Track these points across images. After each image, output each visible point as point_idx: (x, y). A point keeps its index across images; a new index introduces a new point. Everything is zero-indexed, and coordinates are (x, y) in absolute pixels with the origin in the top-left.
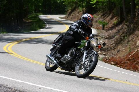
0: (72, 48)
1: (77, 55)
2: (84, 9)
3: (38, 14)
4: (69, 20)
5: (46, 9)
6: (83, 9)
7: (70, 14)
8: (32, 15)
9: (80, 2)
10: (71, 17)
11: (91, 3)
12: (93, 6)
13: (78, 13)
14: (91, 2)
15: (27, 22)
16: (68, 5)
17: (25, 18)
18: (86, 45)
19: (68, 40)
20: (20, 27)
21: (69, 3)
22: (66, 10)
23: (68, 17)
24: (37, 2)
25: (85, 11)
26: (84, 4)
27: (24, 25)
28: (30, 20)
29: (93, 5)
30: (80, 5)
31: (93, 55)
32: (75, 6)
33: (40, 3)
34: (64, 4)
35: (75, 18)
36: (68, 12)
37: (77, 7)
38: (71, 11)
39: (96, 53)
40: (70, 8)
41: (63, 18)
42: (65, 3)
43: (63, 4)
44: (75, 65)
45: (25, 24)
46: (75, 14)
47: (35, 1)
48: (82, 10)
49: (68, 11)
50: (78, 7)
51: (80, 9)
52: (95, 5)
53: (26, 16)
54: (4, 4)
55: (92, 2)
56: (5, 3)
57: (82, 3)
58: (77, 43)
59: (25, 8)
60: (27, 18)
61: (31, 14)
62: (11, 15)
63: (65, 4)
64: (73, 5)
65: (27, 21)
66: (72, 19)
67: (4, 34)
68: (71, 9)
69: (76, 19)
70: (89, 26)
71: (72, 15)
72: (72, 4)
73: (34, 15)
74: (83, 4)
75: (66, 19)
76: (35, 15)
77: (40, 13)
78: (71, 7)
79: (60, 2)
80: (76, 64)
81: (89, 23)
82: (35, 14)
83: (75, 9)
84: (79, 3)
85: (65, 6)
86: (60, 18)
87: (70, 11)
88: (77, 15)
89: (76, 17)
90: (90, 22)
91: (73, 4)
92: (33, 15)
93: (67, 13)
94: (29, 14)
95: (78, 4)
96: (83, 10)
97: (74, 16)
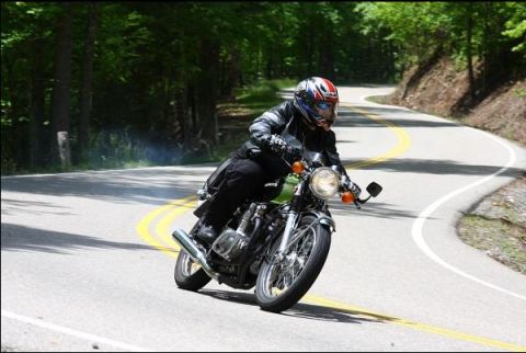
0: (252, 205)
1: (271, 228)
2: (475, 59)
3: (279, 83)
4: (410, 107)
5: (314, 63)
6: (470, 61)
7: (414, 82)
8: (254, 88)
9: (458, 32)
10: (419, 94)
11: (503, 33)
12: (514, 49)
13: (450, 78)
14: (505, 29)
15: (233, 118)
16: (407, 45)
17: (226, 102)
18: (297, 193)
19: (238, 173)
20: (202, 137)
21: (409, 37)
22: (398, 65)
23: (404, 97)
24: (276, 32)
25: (479, 68)
26: (473, 41)
27: (221, 130)
28: (245, 110)
29: (516, 41)
30: (455, 46)
31: (315, 226)
32: (435, 46)
33: (288, 36)
34: (387, 38)
35: (434, 98)
36: (406, 73)
37: (444, 53)
38: (420, 68)
39: (323, 221)
40: (415, 59)
41: (383, 100)
42: (392, 36)
43: (386, 41)
44: (260, 266)
45: (225, 127)
46: (434, 81)
47: (268, 29)
48: (466, 64)
49: (403, 69)
50: (451, 52)
51: (458, 60)
52: (521, 45)
53: (227, 94)
54: (140, 42)
55: (510, 33)
56: (144, 37)
57: (464, 34)
58: (270, 184)
59: (224, 58)
60: (234, 101)
61: (250, 83)
62: (166, 87)
63: (391, 40)
64: (425, 46)
65: (234, 114)
66: (421, 103)
67: (140, 168)
68: (420, 63)
69: (440, 105)
70: (321, 122)
71: (421, 86)
72: (422, 39)
73: (261, 87)
74: (469, 38)
75: (397, 104)
76: (268, 88)
77: (288, 80)
78: (420, 54)
79: (371, 34)
80: (262, 262)
81: (321, 112)
82: (266, 84)
83: (437, 62)
84: (453, 34)
85: (392, 46)
86: (371, 99)
87: (416, 67)
88: (445, 85)
89: (440, 97)
90: (323, 110)
91: (426, 40)
92: (260, 89)
93: (401, 77)
94: (242, 84)
95: (449, 42)
96: (470, 67)
97: (432, 92)
